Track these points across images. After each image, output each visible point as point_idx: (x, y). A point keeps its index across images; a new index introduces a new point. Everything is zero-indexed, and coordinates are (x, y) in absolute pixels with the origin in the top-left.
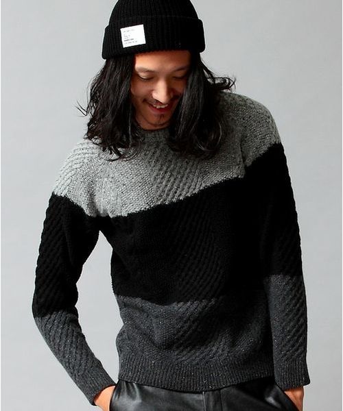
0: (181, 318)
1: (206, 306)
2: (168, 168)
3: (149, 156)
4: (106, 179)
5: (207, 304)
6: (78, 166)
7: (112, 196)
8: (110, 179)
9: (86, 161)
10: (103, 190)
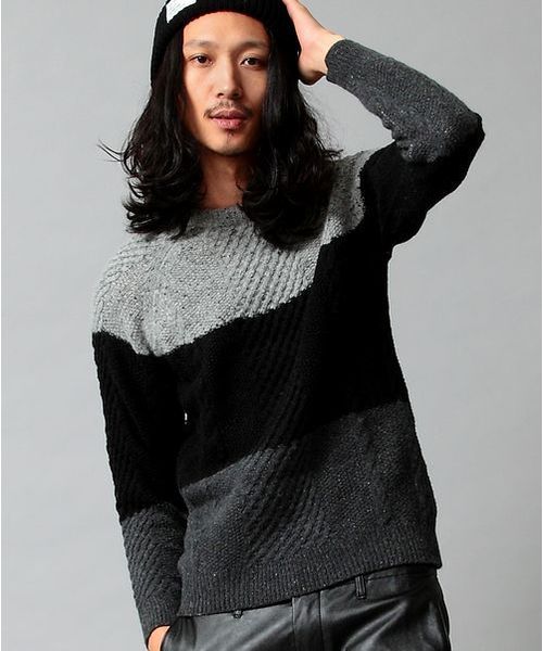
0: (248, 478)
1: (284, 455)
2: (250, 262)
3: (221, 249)
4: (157, 291)
5: (286, 451)
6: (113, 278)
7: (168, 315)
8: (164, 291)
9: (124, 269)
10: (154, 309)
